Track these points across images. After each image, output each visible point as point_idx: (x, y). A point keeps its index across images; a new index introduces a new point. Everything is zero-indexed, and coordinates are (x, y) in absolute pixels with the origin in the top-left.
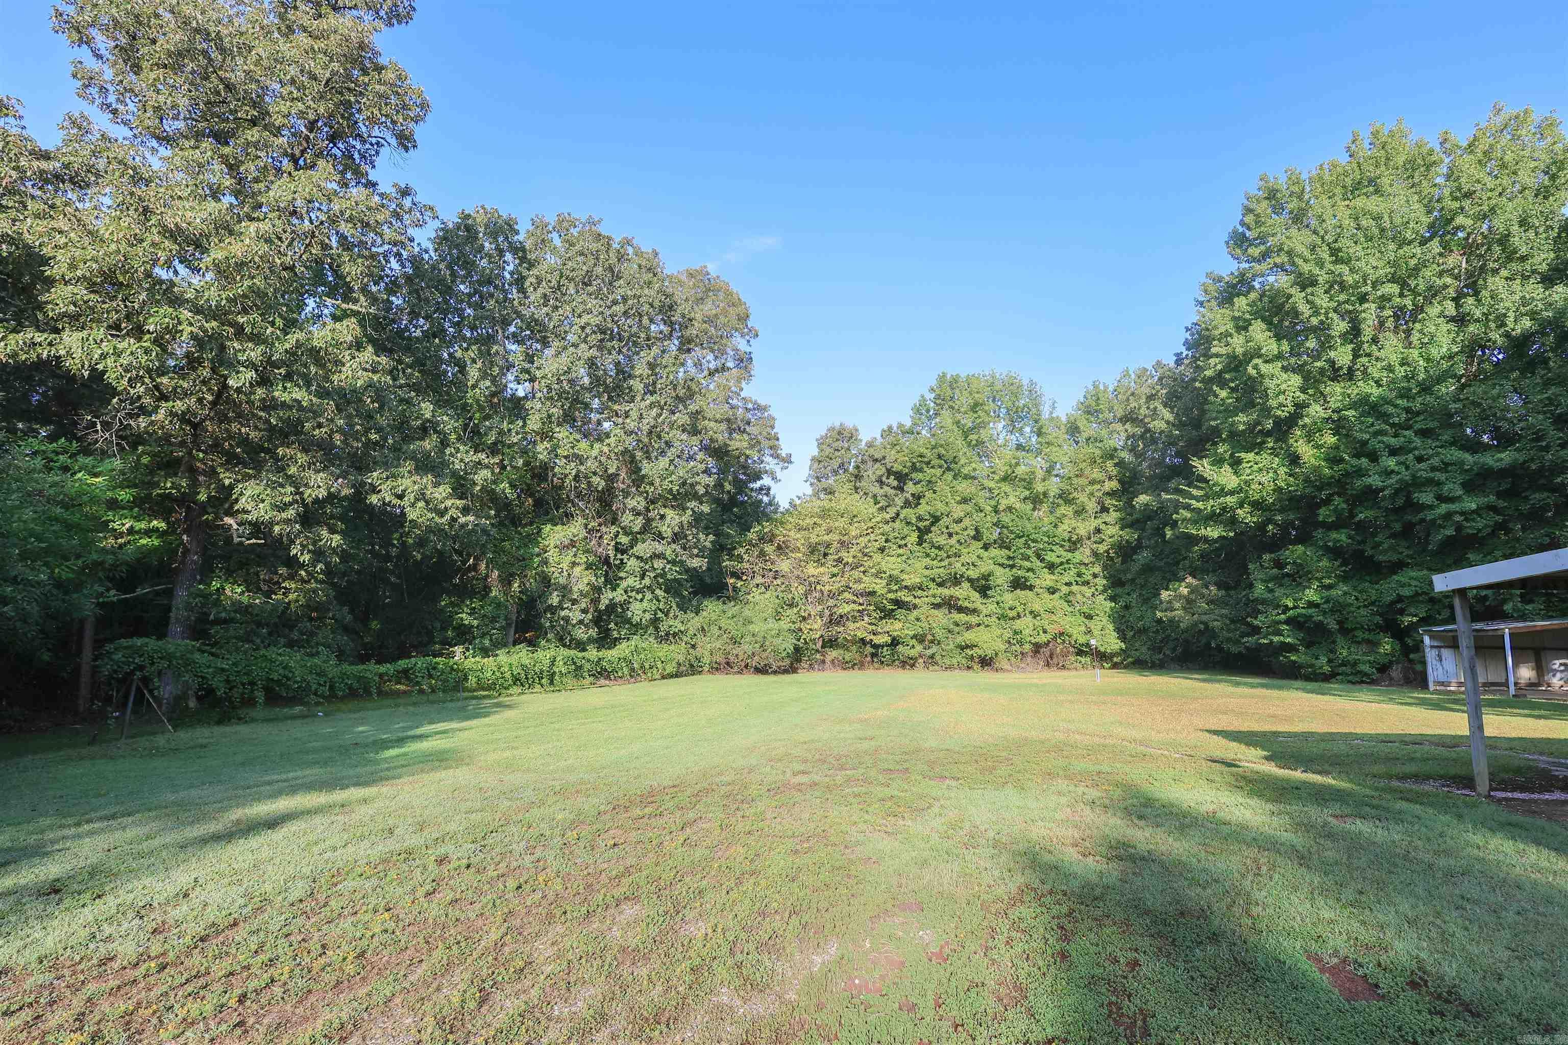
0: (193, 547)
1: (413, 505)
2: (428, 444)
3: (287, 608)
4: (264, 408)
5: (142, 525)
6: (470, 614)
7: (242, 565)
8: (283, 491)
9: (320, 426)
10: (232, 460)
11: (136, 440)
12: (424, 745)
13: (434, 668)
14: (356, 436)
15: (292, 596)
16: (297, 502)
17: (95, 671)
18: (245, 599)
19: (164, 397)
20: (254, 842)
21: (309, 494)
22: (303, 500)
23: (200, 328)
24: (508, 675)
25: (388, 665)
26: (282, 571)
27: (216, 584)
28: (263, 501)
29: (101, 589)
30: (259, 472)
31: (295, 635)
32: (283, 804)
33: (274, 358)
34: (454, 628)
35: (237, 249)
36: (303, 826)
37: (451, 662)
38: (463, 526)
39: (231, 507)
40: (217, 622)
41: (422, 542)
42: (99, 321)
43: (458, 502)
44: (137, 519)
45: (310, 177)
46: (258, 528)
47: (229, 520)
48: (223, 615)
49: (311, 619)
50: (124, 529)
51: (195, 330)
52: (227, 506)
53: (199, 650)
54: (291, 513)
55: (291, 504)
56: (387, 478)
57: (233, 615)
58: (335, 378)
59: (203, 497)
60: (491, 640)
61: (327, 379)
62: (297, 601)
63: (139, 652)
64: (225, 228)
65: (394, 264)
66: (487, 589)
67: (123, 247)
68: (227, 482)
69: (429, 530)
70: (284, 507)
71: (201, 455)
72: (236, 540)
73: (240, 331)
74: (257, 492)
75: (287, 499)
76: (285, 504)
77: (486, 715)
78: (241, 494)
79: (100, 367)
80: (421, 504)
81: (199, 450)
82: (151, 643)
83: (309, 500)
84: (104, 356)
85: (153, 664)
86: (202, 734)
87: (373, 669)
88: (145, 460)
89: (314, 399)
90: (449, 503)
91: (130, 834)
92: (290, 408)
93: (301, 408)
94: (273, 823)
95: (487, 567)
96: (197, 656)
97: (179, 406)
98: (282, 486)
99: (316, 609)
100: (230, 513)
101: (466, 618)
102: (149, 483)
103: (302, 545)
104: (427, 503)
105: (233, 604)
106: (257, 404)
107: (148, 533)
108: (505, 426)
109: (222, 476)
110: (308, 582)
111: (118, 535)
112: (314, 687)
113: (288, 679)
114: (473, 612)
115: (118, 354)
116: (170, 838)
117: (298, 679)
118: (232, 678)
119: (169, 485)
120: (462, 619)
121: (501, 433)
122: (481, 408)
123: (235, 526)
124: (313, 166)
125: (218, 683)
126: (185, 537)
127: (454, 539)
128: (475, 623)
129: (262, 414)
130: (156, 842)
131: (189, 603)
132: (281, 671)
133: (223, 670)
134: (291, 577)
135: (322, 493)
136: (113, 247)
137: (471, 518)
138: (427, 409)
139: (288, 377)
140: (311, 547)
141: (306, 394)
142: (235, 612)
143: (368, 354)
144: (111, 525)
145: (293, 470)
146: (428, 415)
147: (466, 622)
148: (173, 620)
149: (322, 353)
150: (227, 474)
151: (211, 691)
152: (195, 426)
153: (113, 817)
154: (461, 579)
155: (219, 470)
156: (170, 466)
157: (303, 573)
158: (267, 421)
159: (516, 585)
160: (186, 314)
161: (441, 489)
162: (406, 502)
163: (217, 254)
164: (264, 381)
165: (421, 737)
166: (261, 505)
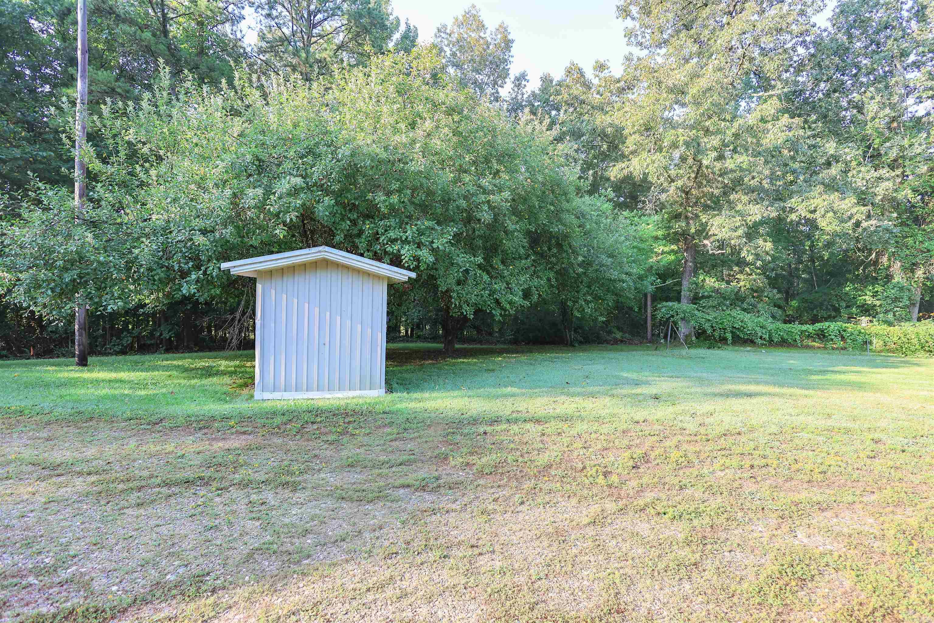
0: (689, 258)
1: (823, 216)
2: (834, 170)
3: (739, 290)
4: (720, 175)
5: (666, 249)
6: (873, 296)
7: (714, 266)
8: (735, 220)
9: (753, 178)
10: (706, 208)
11: (662, 206)
12: (842, 377)
13: (845, 331)
14: (778, 178)
15: (742, 283)
16: (743, 225)
17: (653, 317)
18: (716, 285)
19: (673, 181)
20: (741, 401)
21: (751, 220)
22: (747, 224)
23: (687, 136)
24: (915, 341)
25: (808, 326)
26: (736, 268)
27: (701, 277)
28: (724, 227)
29: (654, 279)
30: (721, 211)
31: (745, 306)
32: (753, 388)
33: (726, 141)
34: (859, 306)
35: (703, 83)
36: (768, 400)
37: (859, 327)
38: (865, 229)
39: (707, 233)
40: (703, 297)
41: (829, 245)
42: (644, 149)
43: (863, 208)
44: (665, 245)
45: (741, 18)
46: (722, 244)
47: (706, 242)
48: (706, 294)
49: (753, 297)
50: (660, 251)
51: (685, 138)
52: (704, 234)
53: (697, 309)
54: (740, 232)
55: (739, 227)
56: (803, 200)
57: (711, 294)
58: (764, 142)
59: (693, 231)
60: (894, 315)
61: (759, 144)
62: (745, 286)
63: (671, 308)
64: (695, 76)
65: (801, 50)
66: (889, 277)
67: (652, 107)
68: (704, 221)
69: (836, 234)
70: (736, 229)
71: (690, 209)
72: (711, 252)
73: (707, 131)
74: (721, 222)
75: (738, 224)
76: (736, 228)
77: (897, 367)
78: (712, 225)
79: (647, 171)
80: (831, 214)
81: (689, 206)
82: (675, 305)
83: (750, 223)
84: (648, 166)
85: (677, 315)
86: (702, 352)
87: (796, 328)
88: (666, 216)
89: (751, 159)
90: (854, 210)
91: (680, 384)
92: (735, 171)
93: (741, 169)
94: (750, 395)
95: (889, 260)
96: (696, 312)
97: (680, 183)
98: (734, 217)
99: (756, 291)
100: (707, 237)
101: (869, 299)
102: (669, 227)
103: (748, 251)
104: (835, 213)
105: (711, 288)
106: (717, 172)
107: (669, 253)
108: (906, 143)
109: (701, 217)
110: (751, 274)
111: (657, 254)
112: (760, 334)
113: (744, 328)
114: (875, 295)
115: (653, 162)
116: (699, 390)
117: (750, 328)
118: (714, 325)
119: (677, 226)
120: (865, 300)
121: (902, 148)
122: (881, 134)
123: (710, 245)
124: (742, 10)
125: (707, 326)
126: (685, 254)
127: (858, 240)
128: (878, 303)
129: (720, 179)
130: (693, 390)
131: (689, 288)
132: (740, 323)
133: (709, 320)
134: (741, 272)
135: (758, 218)
136: (648, 108)
137: (873, 222)
138: (831, 147)
139: (735, 151)
140: (753, 251)
141: (746, 157)
142: (712, 292)
143: (785, 119)
144: (655, 250)
145: (739, 207)
146: (832, 152)
147: (870, 302)
148: (682, 297)
149: (755, 128)
150: (704, 216)
151: (704, 332)
152: (687, 193)
153: (672, 377)
154: (864, 270)
155: (700, 214)
156: (677, 217)
157: (747, 269)
158: (723, 182)
159: (921, 272)
160: (681, 131)
161: (847, 201)
162: (818, 215)
163: (693, 90)
164: (721, 158)
165: (840, 372)
166: (723, 230)
